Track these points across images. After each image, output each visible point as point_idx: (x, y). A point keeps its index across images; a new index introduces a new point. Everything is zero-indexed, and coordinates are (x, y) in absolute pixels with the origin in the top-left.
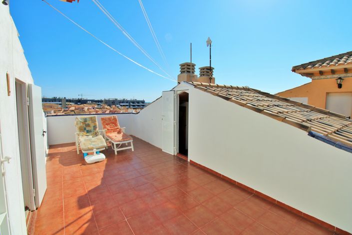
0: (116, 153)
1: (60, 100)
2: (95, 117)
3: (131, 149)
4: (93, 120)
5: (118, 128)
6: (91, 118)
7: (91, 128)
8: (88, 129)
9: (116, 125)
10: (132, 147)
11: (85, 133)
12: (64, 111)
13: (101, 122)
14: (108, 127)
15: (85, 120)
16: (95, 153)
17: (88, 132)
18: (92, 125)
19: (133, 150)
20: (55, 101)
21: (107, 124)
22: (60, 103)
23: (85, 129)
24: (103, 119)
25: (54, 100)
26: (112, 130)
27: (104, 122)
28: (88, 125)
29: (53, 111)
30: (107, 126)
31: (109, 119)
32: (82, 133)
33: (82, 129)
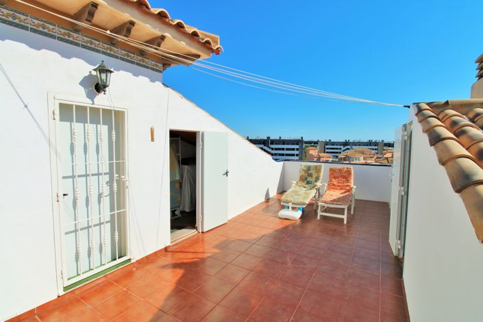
0: (319, 218)
1: (376, 144)
2: (320, 166)
3: (343, 219)
4: (318, 170)
5: (348, 186)
6: (316, 167)
7: (312, 179)
8: (309, 179)
9: (348, 181)
10: (345, 217)
11: (304, 184)
12: (378, 158)
13: (328, 173)
14: (335, 182)
15: (309, 168)
16: (290, 208)
17: (308, 183)
18: (315, 176)
19: (345, 222)
20: (370, 145)
21: (334, 178)
22: (376, 147)
23: (306, 179)
24: (331, 170)
25: (369, 143)
26: (339, 186)
27: (331, 174)
28: (311, 175)
29: (362, 158)
30: (334, 180)
31: (340, 170)
32: (300, 183)
33: (303, 179)
